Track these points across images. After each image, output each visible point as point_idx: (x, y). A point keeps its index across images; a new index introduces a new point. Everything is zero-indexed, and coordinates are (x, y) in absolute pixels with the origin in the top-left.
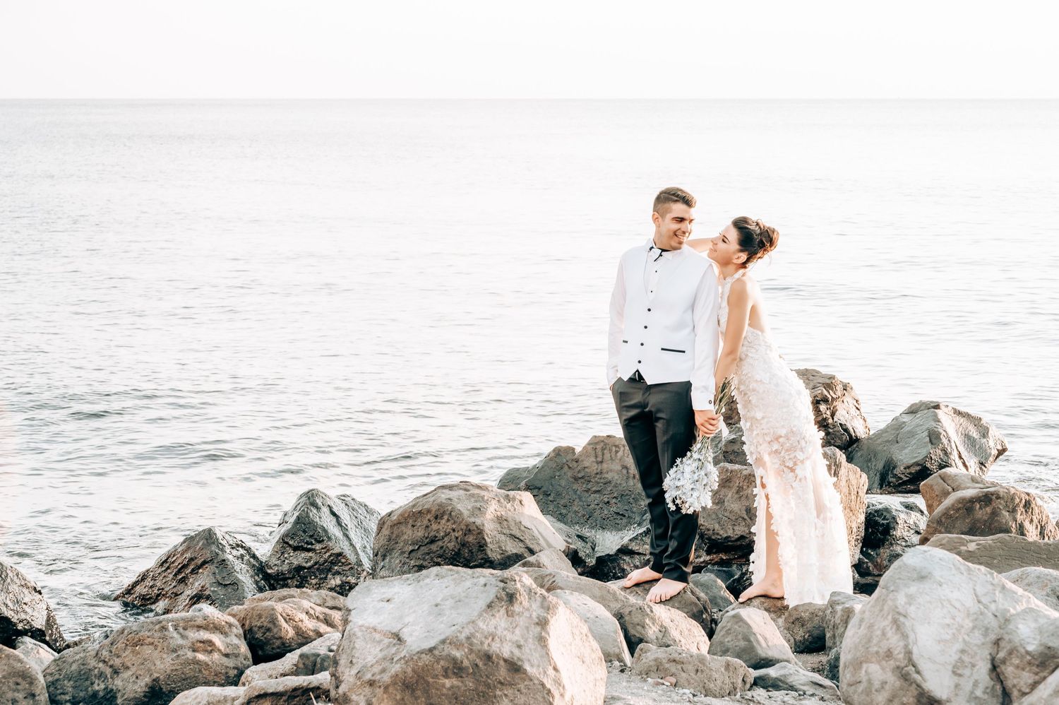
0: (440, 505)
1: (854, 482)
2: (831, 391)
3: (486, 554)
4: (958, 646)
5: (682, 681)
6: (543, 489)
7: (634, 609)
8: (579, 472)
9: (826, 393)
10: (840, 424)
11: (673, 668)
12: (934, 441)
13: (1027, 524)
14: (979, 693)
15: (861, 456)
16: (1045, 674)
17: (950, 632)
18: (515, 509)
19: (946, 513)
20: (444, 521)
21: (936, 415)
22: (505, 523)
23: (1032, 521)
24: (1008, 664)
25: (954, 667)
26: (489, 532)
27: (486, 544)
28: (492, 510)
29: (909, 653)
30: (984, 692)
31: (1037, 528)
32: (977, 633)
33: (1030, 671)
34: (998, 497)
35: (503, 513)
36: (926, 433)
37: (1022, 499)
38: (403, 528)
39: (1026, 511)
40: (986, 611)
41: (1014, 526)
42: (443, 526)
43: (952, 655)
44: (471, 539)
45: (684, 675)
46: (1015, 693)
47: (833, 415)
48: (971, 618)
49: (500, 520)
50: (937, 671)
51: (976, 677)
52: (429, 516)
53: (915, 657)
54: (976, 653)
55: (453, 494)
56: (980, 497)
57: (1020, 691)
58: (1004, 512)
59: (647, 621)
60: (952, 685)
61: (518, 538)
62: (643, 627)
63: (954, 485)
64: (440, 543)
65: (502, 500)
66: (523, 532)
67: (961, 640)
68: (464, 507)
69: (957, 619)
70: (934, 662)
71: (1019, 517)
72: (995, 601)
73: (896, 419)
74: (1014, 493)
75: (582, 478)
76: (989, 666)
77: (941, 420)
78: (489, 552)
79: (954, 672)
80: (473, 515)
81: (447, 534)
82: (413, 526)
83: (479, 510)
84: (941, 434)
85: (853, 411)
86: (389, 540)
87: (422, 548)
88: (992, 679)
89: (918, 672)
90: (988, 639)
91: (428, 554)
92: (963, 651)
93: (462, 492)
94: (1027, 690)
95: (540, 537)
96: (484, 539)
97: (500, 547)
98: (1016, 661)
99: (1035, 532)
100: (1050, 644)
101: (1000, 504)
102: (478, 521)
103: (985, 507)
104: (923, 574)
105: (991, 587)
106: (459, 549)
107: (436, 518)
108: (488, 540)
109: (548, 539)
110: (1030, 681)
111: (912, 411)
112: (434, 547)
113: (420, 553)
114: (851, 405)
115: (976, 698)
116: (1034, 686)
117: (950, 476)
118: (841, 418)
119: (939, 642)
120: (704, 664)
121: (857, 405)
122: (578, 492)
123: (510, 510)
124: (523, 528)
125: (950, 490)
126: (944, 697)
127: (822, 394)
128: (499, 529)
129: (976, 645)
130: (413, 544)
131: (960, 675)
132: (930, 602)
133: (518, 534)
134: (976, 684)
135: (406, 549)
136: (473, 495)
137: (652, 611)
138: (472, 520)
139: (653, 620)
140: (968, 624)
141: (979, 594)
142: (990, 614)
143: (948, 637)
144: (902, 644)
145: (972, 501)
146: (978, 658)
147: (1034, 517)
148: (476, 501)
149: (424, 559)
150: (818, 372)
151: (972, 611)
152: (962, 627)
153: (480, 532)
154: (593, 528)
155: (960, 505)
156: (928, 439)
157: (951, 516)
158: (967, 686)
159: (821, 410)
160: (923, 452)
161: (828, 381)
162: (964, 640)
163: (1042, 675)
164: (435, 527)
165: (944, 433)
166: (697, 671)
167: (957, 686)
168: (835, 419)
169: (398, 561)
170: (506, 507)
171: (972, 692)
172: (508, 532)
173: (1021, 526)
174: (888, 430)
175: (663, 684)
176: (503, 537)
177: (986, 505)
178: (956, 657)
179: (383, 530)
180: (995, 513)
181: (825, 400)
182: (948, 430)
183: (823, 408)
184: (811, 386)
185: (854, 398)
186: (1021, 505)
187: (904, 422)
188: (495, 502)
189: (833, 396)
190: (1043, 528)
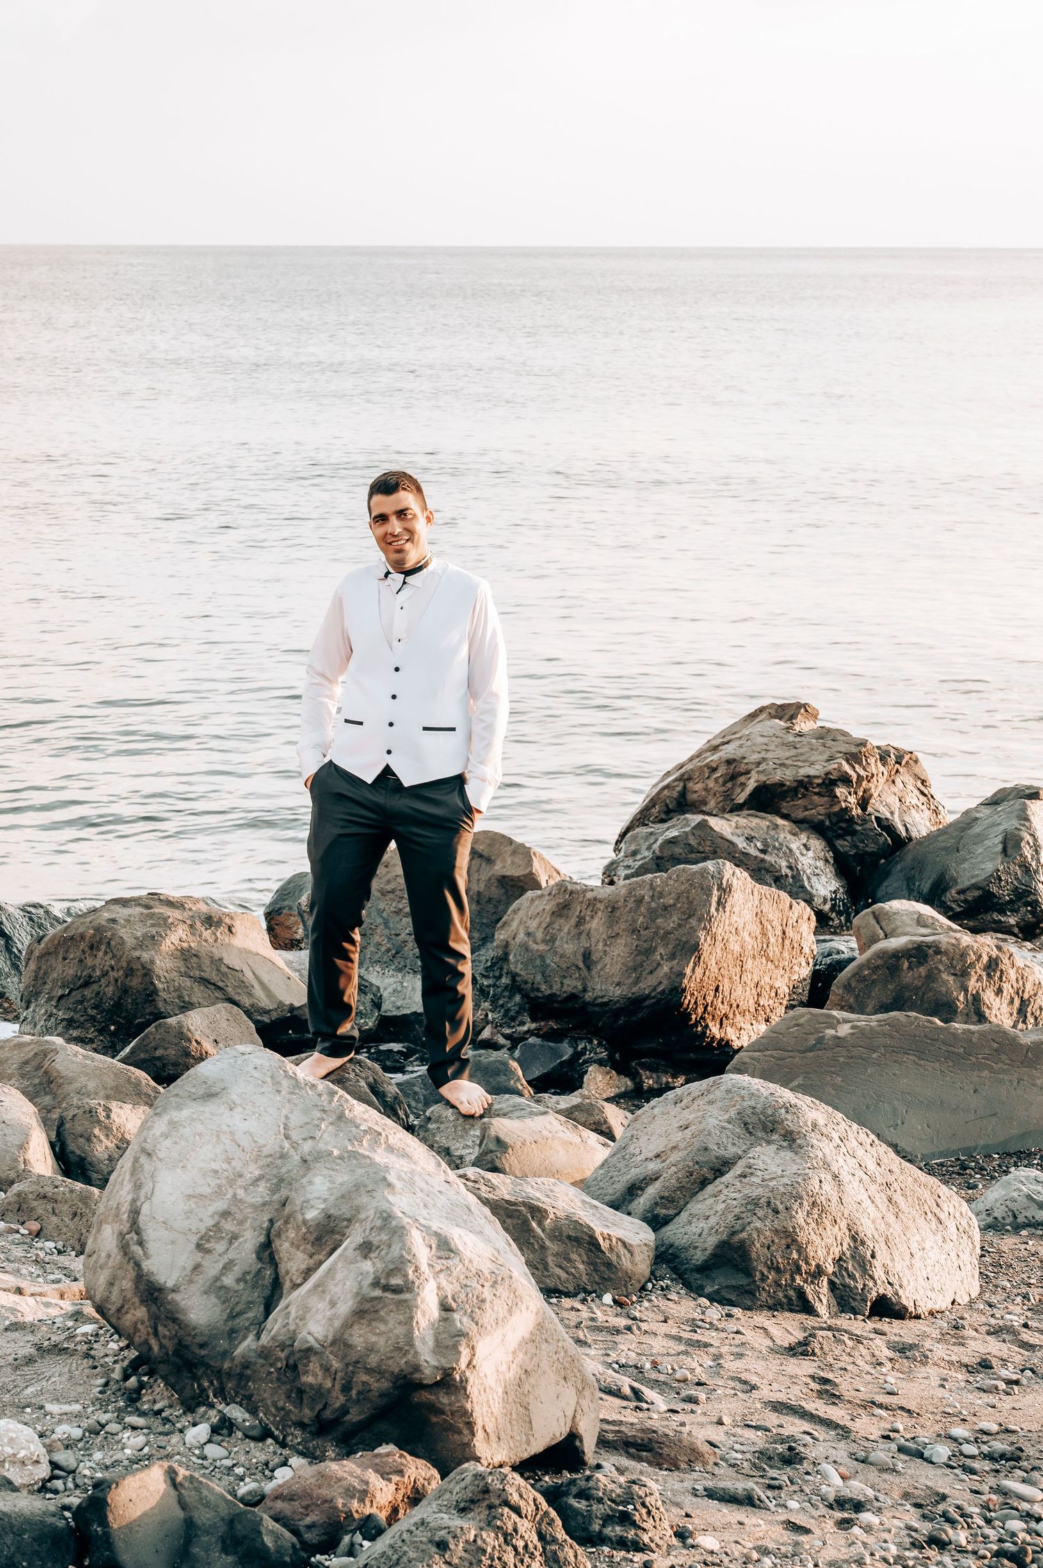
0: (98, 929)
2: (857, 766)
3: (156, 1007)
4: (221, 1205)
5: (49, 1228)
8: (389, 882)
9: (847, 768)
10: (877, 818)
12: (1010, 851)
13: (989, 996)
14: (228, 1280)
15: (901, 871)
16: (321, 1257)
17: (213, 1183)
18: (216, 940)
19: (856, 974)
20: (101, 954)
21: (1024, 809)
22: (195, 959)
23: (999, 992)
24: (283, 1237)
25: (201, 1239)
26: (161, 973)
27: (155, 991)
28: (177, 937)
29: (135, 1213)
30: (238, 1281)
31: (1012, 1001)
32: (262, 1188)
33: (304, 1251)
34: (938, 952)
35: (192, 945)
36: (1000, 838)
37: (980, 956)
38: (52, 960)
39: (989, 975)
40: (292, 1152)
41: (961, 998)
42: (101, 961)
43: (206, 1217)
44: (135, 982)
45: (54, 1219)
46: (287, 1285)
47: (864, 803)
48: (260, 1163)
49: (186, 955)
50: (173, 1242)
51: (231, 1255)
52: (83, 945)
53: (142, 1219)
54: (246, 1219)
55: (122, 913)
56: (908, 950)
57: (291, 1281)
58: (945, 976)
60: (190, 1265)
61: (214, 984)
63: (888, 930)
64: (95, 987)
65: (198, 924)
66: (224, 974)
67: (229, 1196)
68: (127, 935)
69: (233, 1164)
70: (171, 1229)
71: (973, 984)
72: (312, 1138)
73: (967, 813)
74: (968, 946)
75: (392, 892)
76: (262, 1239)
77: (1032, 818)
78: (161, 1005)
79: (199, 1247)
80: (140, 945)
81: (105, 974)
82: (65, 959)
83: (152, 940)
84: (1022, 839)
85: (913, 798)
86: (36, 978)
87: (74, 993)
88: (259, 1258)
89: (141, 1243)
90: (276, 1197)
91: (81, 1002)
92: (226, 1214)
93: (139, 910)
94: (299, 1281)
95: (256, 986)
96: (152, 983)
97: (180, 997)
98: (292, 1234)
99: (1005, 1008)
100: (332, 1211)
101: (941, 963)
102: (145, 956)
103: (918, 967)
104: (213, 1090)
105: (318, 1114)
106: (120, 998)
107: (91, 947)
108: (160, 986)
109: (273, 988)
110: (303, 1267)
111: (994, 801)
112: (88, 992)
113: (72, 1000)
114: (910, 787)
115: (222, 1287)
116: (308, 1273)
118: (882, 809)
119: (190, 1197)
120: (86, 1204)
121: (923, 788)
122: (384, 915)
123: (206, 941)
124: (224, 969)
125: (882, 935)
126: (170, 1284)
127: (839, 769)
128: (182, 970)
129: (252, 1205)
130: (63, 987)
131: (208, 1251)
132: (200, 1135)
133: (214, 977)
134: (228, 1267)
135: (54, 993)
136: (151, 916)
138: (137, 954)
140: (254, 1171)
141: (292, 1124)
142: (297, 1158)
143: (208, 1191)
144: (129, 1198)
145: (897, 955)
146: (248, 1224)
147: (1006, 987)
148: (153, 925)
149: (75, 1010)
150: (845, 734)
151: (266, 1151)
152: (241, 1176)
153: (147, 972)
154: (400, 970)
155: (880, 962)
156: (1000, 847)
157: (864, 979)
158: (212, 1268)
159: (838, 795)
160: (989, 867)
161: (854, 750)
162: (235, 1195)
163: (317, 1257)
164: (89, 961)
165: (1028, 838)
166: (75, 1214)
167: (197, 1267)
168: (870, 809)
169: (43, 1011)
170: (200, 936)
171: (217, 1279)
172: (197, 973)
173: (977, 999)
174: (950, 830)
175: (18, 1232)
176: (188, 982)
177: (920, 964)
178: (210, 1223)
179: (31, 962)
180: (931, 977)
181: (846, 780)
182: (1038, 834)
183: (840, 791)
184: (825, 757)
185: (917, 777)
186: (979, 966)
187: (977, 819)
188: (186, 927)
189: (862, 773)
190: (1024, 1004)
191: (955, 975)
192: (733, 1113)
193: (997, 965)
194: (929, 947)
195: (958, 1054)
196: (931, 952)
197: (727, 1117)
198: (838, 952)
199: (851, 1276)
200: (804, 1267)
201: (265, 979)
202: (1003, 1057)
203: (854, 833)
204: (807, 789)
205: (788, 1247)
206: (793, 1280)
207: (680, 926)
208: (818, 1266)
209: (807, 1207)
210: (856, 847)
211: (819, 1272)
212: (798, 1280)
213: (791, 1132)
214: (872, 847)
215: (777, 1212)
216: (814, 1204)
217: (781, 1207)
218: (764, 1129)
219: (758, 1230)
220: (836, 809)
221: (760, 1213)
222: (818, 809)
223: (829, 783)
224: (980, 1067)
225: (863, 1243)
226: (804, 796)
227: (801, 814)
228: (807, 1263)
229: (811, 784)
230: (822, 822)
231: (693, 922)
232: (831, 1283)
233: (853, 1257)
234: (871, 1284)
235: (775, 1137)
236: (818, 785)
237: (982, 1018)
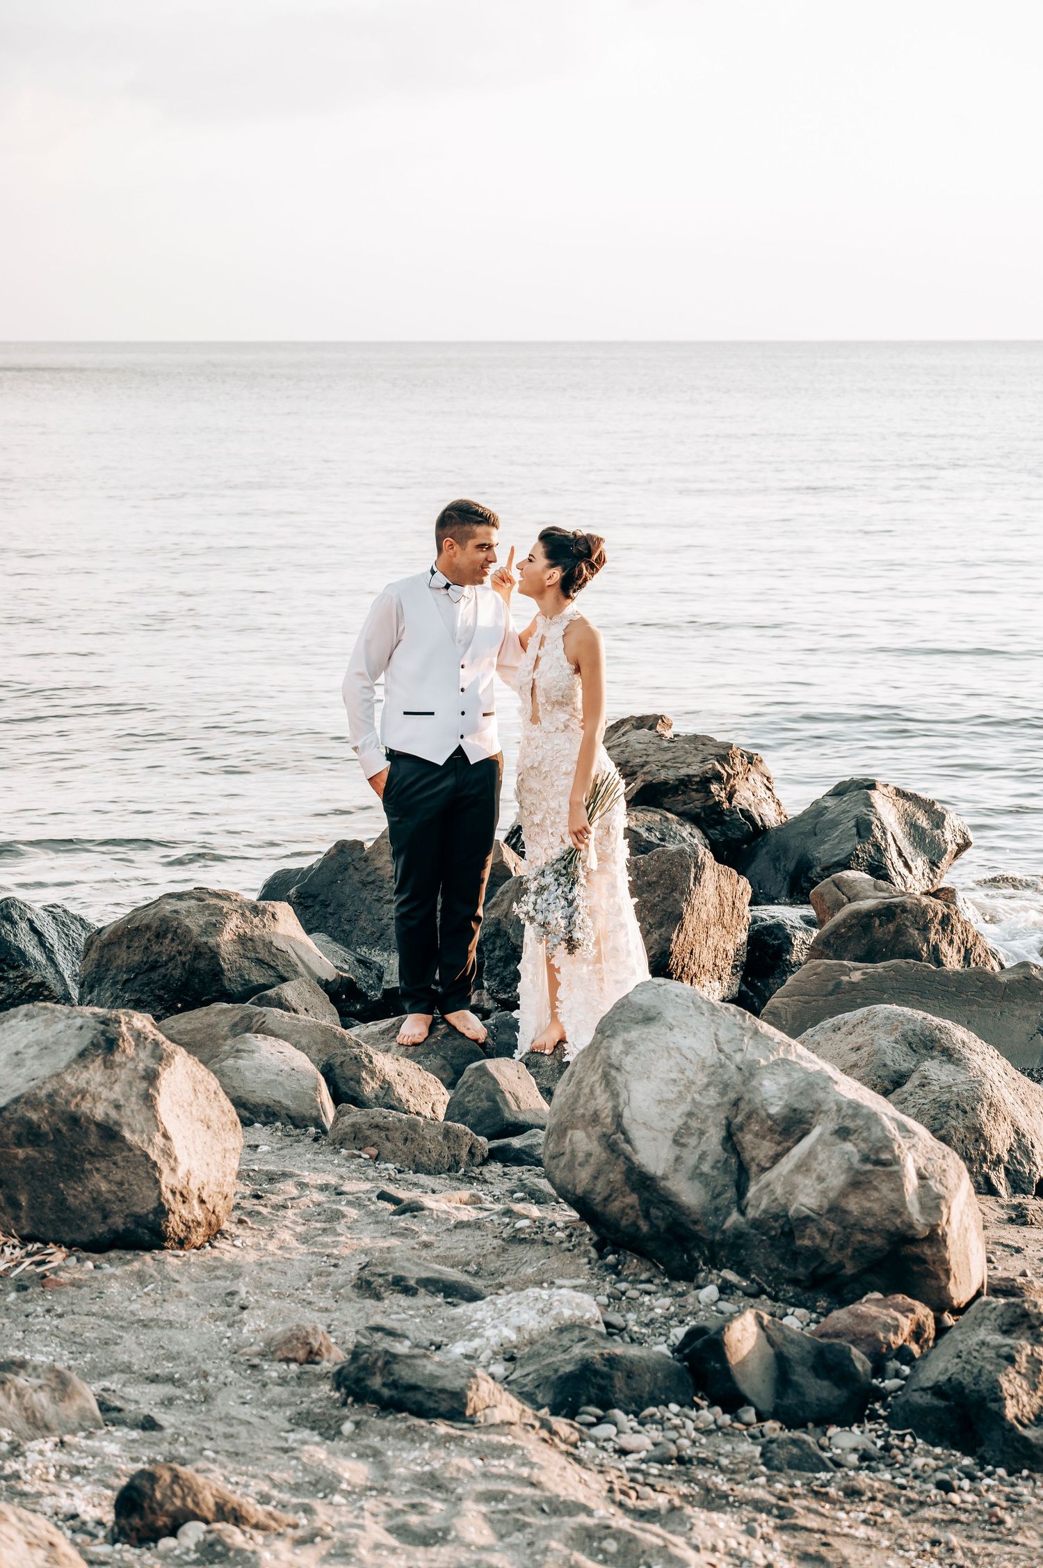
0: (164, 920)
1: (727, 889)
2: (726, 766)
3: (222, 985)
4: (684, 1107)
5: (385, 1153)
6: (321, 898)
7: (347, 1059)
8: (369, 874)
9: (719, 767)
10: (740, 809)
11: (375, 1136)
12: (863, 833)
13: (944, 946)
14: (706, 1168)
16: (790, 1144)
17: (676, 1089)
18: (265, 926)
20: (167, 941)
21: (868, 798)
22: (250, 943)
23: (951, 942)
24: (746, 1130)
25: (676, 1135)
26: (226, 956)
27: (222, 971)
28: (233, 925)
29: (618, 1117)
30: (713, 1168)
31: (959, 951)
32: (712, 1091)
33: (771, 1140)
34: (904, 910)
35: (246, 931)
36: (853, 823)
37: (937, 914)
38: (116, 950)
39: (943, 929)
40: (728, 1062)
41: (925, 949)
42: (167, 947)
43: (676, 1118)
44: (202, 964)
45: (388, 1145)
46: (754, 1169)
47: (730, 797)
48: (706, 1072)
49: (243, 940)
50: (654, 1139)
51: (703, 1147)
52: (148, 935)
53: (626, 1121)
54: (707, 1118)
55: (181, 905)
56: (880, 910)
57: (758, 1165)
58: (911, 930)
59: (364, 1074)
60: (672, 1157)
61: (266, 964)
62: (359, 1082)
63: (850, 894)
64: (162, 970)
65: (248, 913)
66: (275, 955)
67: (689, 1100)
68: (194, 923)
69: (687, 1073)
70: (651, 1128)
71: (933, 936)
72: (741, 1050)
73: (816, 802)
74: (927, 905)
75: (373, 882)
76: (723, 1133)
77: (875, 805)
78: (226, 983)
79: (675, 1142)
80: (205, 932)
81: (171, 959)
82: (129, 947)
83: (214, 928)
84: (871, 822)
85: (762, 792)
86: (98, 966)
87: (140, 977)
88: (725, 1150)
89: (628, 1141)
90: (726, 1099)
91: (148, 984)
92: (690, 1114)
93: (193, 902)
94: (768, 1165)
95: (298, 962)
96: (219, 965)
97: (241, 976)
98: (756, 1127)
99: (956, 957)
100: (796, 1106)
101: (907, 920)
102: (212, 941)
103: (886, 924)
104: (650, 1015)
105: (739, 1032)
106: (187, 979)
107: (158, 936)
108: (225, 967)
109: (311, 966)
110: (771, 1153)
111: (840, 791)
112: (154, 976)
113: (137, 982)
114: (759, 784)
115: (702, 1174)
116: (776, 1159)
117: (846, 881)
118: (743, 802)
119: (660, 1102)
120: (415, 1131)
121: (768, 785)
122: (367, 902)
123: (257, 927)
124: (274, 950)
125: (845, 900)
126: (659, 1173)
127: (713, 768)
128: (241, 952)
129: (709, 1106)
130: (128, 971)
131: (684, 1145)
132: (654, 1051)
133: (268, 959)
134: (702, 1157)
135: (119, 978)
136: (208, 906)
137: (371, 1062)
138: (204, 939)
139: (372, 1073)
140: (702, 1079)
141: (721, 1040)
142: (733, 1067)
143: (672, 1096)
144: (610, 1105)
145: (869, 915)
146: (710, 1122)
147: (956, 938)
148: (211, 915)
149: (142, 992)
150: (711, 739)
151: (708, 1062)
152: (694, 1083)
153: (214, 955)
155: (854, 921)
156: (854, 831)
157: (842, 936)
158: (691, 1159)
159: (712, 790)
160: (848, 847)
161: (721, 752)
162: (693, 1099)
163: (786, 1144)
164: (156, 948)
165: (876, 822)
166: (406, 1140)
167: (678, 1159)
168: (734, 803)
169: (108, 994)
170: (252, 923)
171: (697, 1167)
172: (253, 955)
173: (936, 949)
174: (804, 818)
175: (360, 1157)
176: (247, 963)
177: (889, 921)
178: (680, 1122)
179: (91, 952)
180: (899, 932)
181: (718, 777)
182: (883, 819)
183: (714, 787)
184: (699, 759)
185: (763, 775)
186: (936, 921)
188: (238, 915)
189: (731, 772)
190: (968, 952)
191: (918, 929)
192: (897, 1034)
193: (949, 920)
194: (898, 906)
195: (952, 993)
196: (898, 911)
197: (893, 1038)
198: (762, 920)
199: (1020, 1163)
200: (989, 1157)
201: (305, 958)
202: (988, 993)
203: (723, 823)
204: (686, 786)
205: (977, 1140)
206: (981, 1167)
207: (664, 899)
208: (998, 1156)
209: (986, 1108)
210: (726, 835)
211: (999, 1160)
212: (985, 1169)
213: (948, 1049)
214: (738, 834)
215: (965, 1112)
216: (991, 1105)
217: (968, 1108)
218: (925, 1047)
219: (955, 1128)
220: (711, 802)
221: (953, 1114)
222: (695, 802)
223: (705, 782)
224: (970, 1002)
225: (1024, 1136)
226: (684, 793)
227: (681, 808)
228: (991, 1153)
229: (690, 781)
230: (699, 814)
231: (676, 895)
232: (1006, 1169)
233: (1019, 1148)
234: (1034, 1169)
235: (935, 1053)
236: (697, 783)
237: (939, 963)
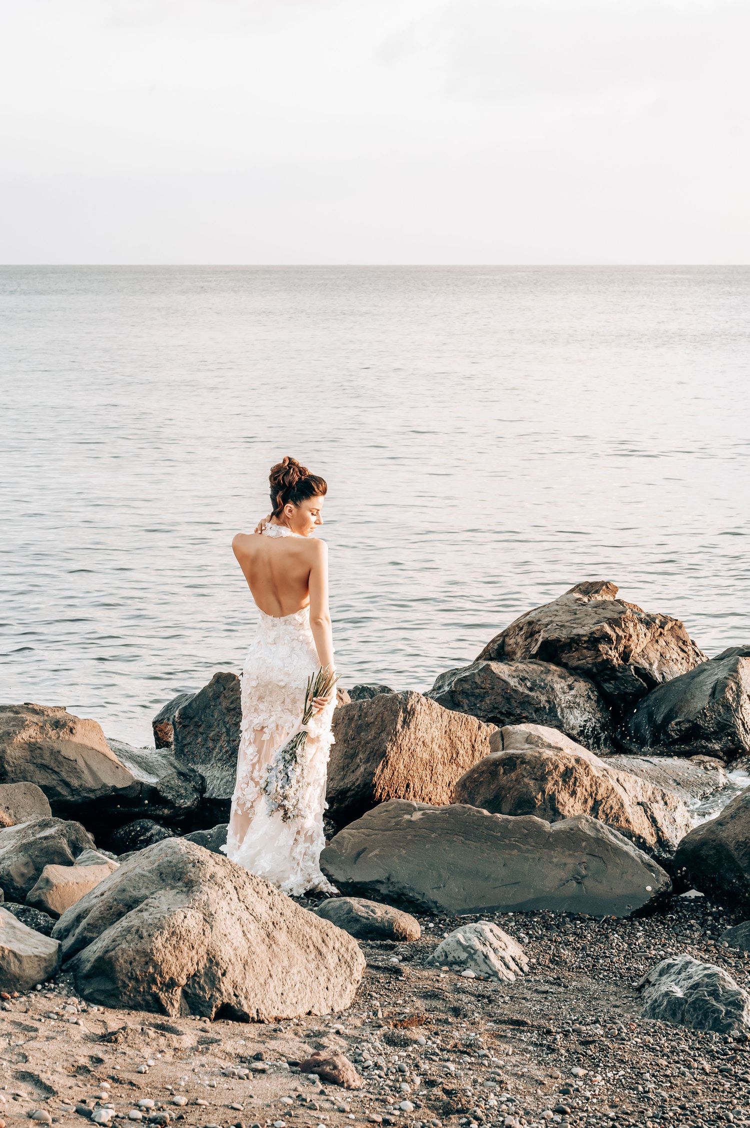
2: (617, 629)
9: (608, 629)
10: (636, 668)
12: (716, 694)
13: (563, 797)
18: (58, 738)
21: (737, 663)
22: (39, 751)
23: (573, 793)
26: (10, 760)
28: (28, 734)
31: (585, 801)
34: (524, 762)
35: (38, 740)
36: (712, 685)
37: (557, 766)
39: (564, 781)
41: (539, 797)
47: (624, 656)
49: (32, 747)
58: (527, 780)
61: (51, 769)
65: (48, 725)
66: (60, 763)
71: (549, 786)
74: (547, 759)
83: (8, 736)
84: (727, 686)
95: (86, 772)
96: (3, 767)
97: (24, 777)
99: (579, 806)
101: (525, 770)
102: (0, 747)
103: (510, 773)
108: (9, 769)
109: (99, 774)
114: (672, 646)
118: (641, 662)
121: (683, 647)
123: (50, 738)
124: (61, 759)
127: (601, 630)
128: (28, 758)
133: (53, 765)
136: (16, 719)
147: (580, 790)
148: (13, 726)
153: (0, 758)
156: (710, 691)
159: (601, 649)
160: (700, 706)
161: (616, 616)
165: (733, 685)
168: (631, 662)
170: (47, 734)
172: (39, 761)
173: (553, 798)
174: (684, 678)
176: (32, 767)
177: (511, 770)
180: (518, 780)
181: (607, 638)
183: (603, 647)
184: (594, 621)
185: (678, 638)
186: (555, 774)
187: (705, 670)
188: (37, 728)
189: (621, 633)
190: (597, 803)
191: (536, 779)
193: (572, 773)
194: (518, 758)
196: (518, 762)
199: (202, 988)
200: (159, 979)
201: (95, 767)
203: (616, 678)
204: (578, 644)
205: (146, 963)
206: (150, 988)
207: (375, 738)
208: (172, 979)
209: (167, 935)
210: (619, 689)
211: (173, 983)
212: (154, 989)
213: (192, 881)
214: (630, 690)
216: (174, 933)
217: (145, 934)
219: (123, 950)
220: (600, 660)
221: (129, 937)
222: (586, 659)
223: (595, 640)
225: (218, 964)
226: (577, 650)
227: (574, 663)
228: (162, 976)
229: (581, 641)
230: (590, 670)
231: (384, 735)
232: (184, 992)
233: (206, 974)
235: (180, 884)
236: (585, 642)
